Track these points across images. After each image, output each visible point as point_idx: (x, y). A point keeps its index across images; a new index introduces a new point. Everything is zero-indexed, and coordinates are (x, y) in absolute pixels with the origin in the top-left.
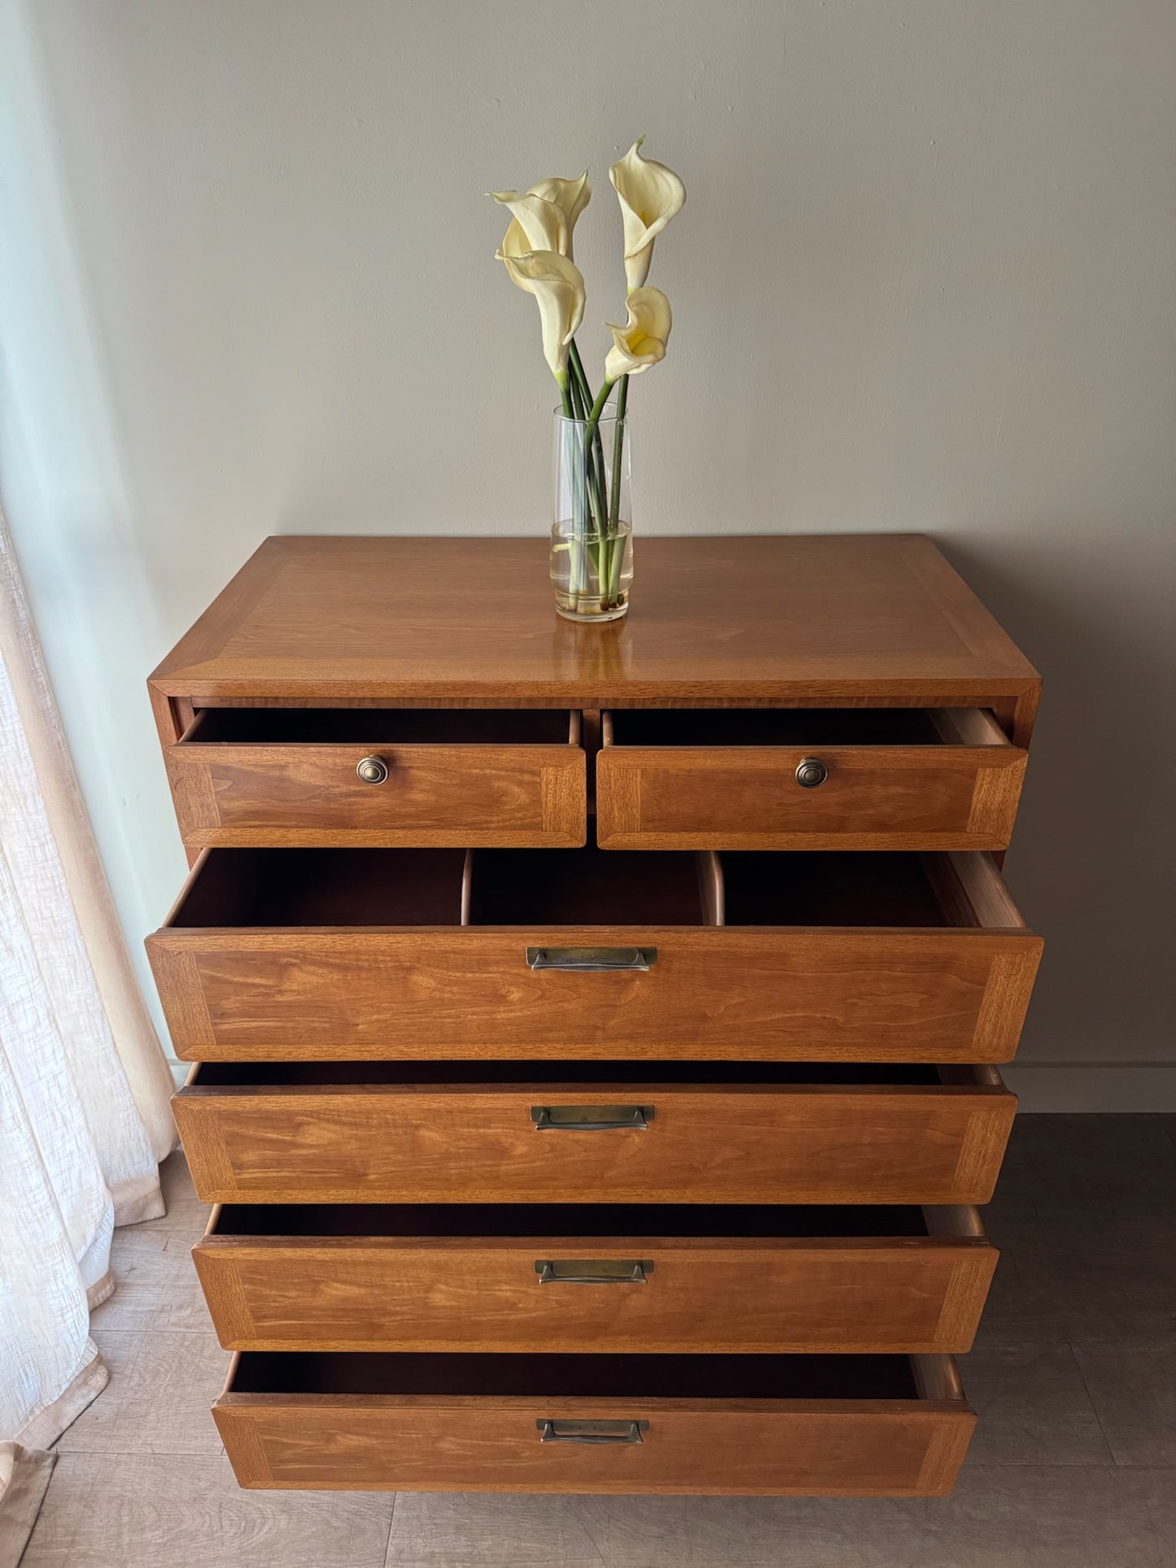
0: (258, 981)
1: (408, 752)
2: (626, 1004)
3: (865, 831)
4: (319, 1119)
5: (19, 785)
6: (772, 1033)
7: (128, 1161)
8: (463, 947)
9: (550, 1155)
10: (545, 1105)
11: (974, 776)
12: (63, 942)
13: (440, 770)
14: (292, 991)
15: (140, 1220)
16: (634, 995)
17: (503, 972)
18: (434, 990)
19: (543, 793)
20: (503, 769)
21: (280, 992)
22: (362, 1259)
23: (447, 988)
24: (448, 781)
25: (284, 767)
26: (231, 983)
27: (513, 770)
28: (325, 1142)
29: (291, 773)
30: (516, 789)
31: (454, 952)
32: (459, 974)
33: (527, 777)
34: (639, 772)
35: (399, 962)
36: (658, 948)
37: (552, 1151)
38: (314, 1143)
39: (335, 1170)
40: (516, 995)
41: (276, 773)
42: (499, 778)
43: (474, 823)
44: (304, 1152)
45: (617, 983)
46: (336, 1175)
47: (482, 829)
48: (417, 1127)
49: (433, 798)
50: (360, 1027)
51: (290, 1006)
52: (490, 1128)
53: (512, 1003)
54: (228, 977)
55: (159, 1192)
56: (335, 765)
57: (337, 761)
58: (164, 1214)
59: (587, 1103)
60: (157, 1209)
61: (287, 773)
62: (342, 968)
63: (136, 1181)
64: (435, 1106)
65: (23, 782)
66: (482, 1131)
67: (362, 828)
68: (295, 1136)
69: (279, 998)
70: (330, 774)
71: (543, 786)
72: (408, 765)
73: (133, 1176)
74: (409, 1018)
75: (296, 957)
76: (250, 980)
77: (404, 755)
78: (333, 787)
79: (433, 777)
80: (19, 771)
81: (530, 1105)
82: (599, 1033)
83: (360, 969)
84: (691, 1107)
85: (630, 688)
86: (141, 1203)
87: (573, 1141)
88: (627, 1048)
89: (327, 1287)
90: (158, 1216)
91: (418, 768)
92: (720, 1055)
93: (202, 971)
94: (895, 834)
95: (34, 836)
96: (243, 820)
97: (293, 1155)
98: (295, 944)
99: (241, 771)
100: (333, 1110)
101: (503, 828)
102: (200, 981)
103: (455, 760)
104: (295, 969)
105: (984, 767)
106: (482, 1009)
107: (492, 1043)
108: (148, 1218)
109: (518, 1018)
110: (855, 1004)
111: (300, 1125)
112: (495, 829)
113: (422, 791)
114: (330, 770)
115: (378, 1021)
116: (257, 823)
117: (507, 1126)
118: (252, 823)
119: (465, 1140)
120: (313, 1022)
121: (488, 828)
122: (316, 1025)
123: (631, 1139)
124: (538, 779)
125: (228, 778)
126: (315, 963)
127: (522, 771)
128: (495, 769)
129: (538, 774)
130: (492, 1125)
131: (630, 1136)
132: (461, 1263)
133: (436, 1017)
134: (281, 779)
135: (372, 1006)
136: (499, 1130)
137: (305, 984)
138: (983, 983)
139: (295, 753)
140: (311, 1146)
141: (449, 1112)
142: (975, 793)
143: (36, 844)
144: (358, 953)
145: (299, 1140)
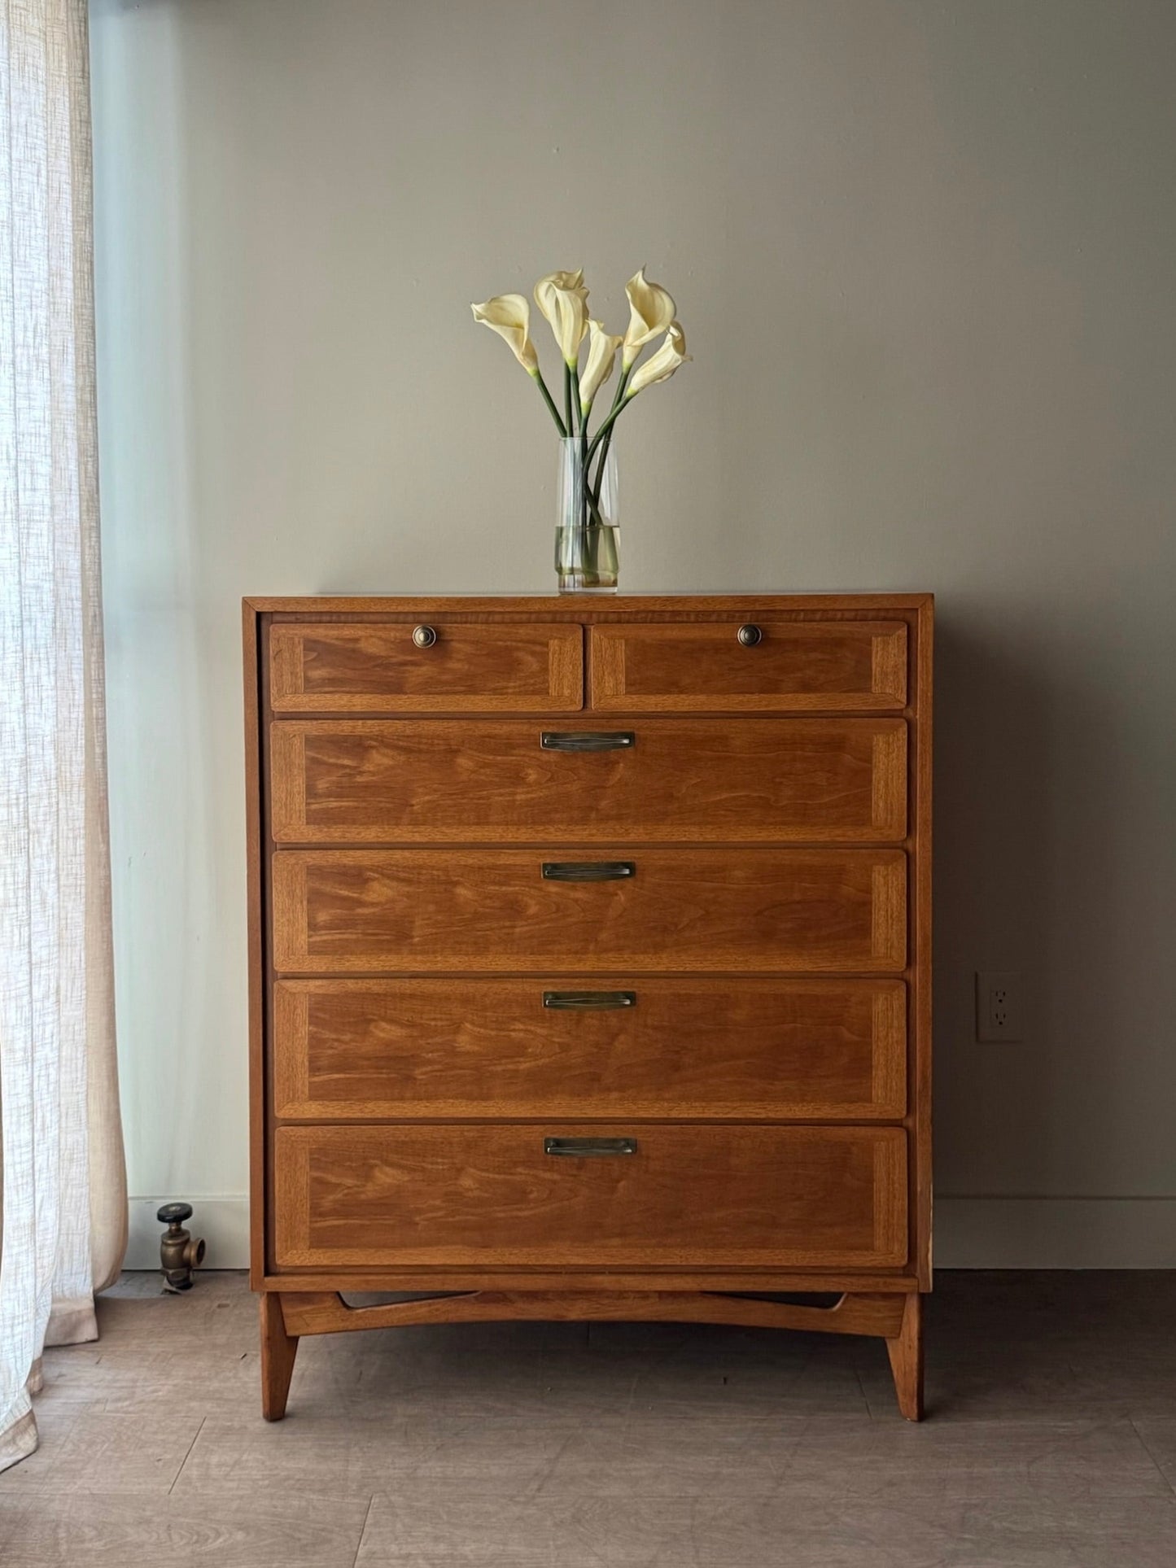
0: (346, 762)
1: (450, 627)
2: (613, 786)
3: (795, 692)
4: (383, 874)
5: (71, 772)
6: (723, 812)
7: (66, 1266)
8: (496, 731)
9: (554, 916)
10: (552, 862)
11: (870, 643)
12: (69, 948)
13: (472, 642)
14: (369, 772)
15: (68, 1341)
16: (619, 777)
17: (524, 756)
18: (473, 772)
19: (550, 662)
20: (521, 641)
21: (361, 773)
22: (408, 991)
23: (482, 771)
24: (478, 652)
25: (356, 640)
26: (325, 763)
27: (529, 642)
28: (383, 899)
29: (362, 645)
30: (530, 658)
31: (489, 737)
32: (491, 757)
33: (538, 648)
34: (623, 641)
35: (449, 745)
36: (636, 732)
37: (558, 910)
38: (375, 901)
39: (388, 932)
40: (532, 776)
41: (351, 645)
42: (518, 649)
43: (495, 689)
44: (366, 911)
45: (606, 765)
46: (388, 937)
47: (502, 694)
48: (457, 883)
49: (466, 667)
50: (415, 808)
51: (366, 787)
52: (510, 885)
53: (530, 785)
54: (325, 758)
55: (92, 1313)
56: (396, 638)
57: (398, 634)
58: (95, 1336)
59: (584, 860)
60: (89, 1331)
61: (358, 646)
62: (408, 750)
63: (69, 1300)
64: (470, 861)
65: (73, 770)
66: (504, 888)
67: (411, 693)
68: (361, 893)
69: (359, 779)
70: (392, 646)
71: (550, 654)
72: (450, 638)
73: (67, 1293)
74: (452, 799)
75: (376, 740)
76: (340, 762)
77: (448, 630)
78: (391, 657)
79: (468, 648)
80: (74, 759)
81: (542, 861)
82: (593, 815)
83: (420, 751)
84: (662, 863)
85: (618, 602)
86: (74, 1318)
87: (573, 900)
88: (614, 829)
89: (376, 1027)
90: (89, 1338)
91: (459, 641)
92: (685, 836)
93: (308, 753)
94: (819, 695)
95: (71, 827)
96: (320, 686)
97: (358, 915)
98: (377, 728)
99: (325, 643)
100: (393, 865)
101: (520, 693)
102: (304, 762)
103: (485, 634)
104: (374, 752)
105: (877, 636)
106: (507, 790)
107: (513, 825)
108: (78, 1341)
109: (533, 799)
110: (781, 783)
111: (367, 880)
112: (511, 694)
113: (459, 660)
114: (392, 642)
115: (429, 802)
116: (331, 689)
117: (524, 883)
118: (327, 689)
119: (491, 898)
120: (380, 802)
121: (507, 693)
122: (382, 805)
123: (616, 898)
124: (546, 649)
125: (314, 651)
126: (387, 746)
127: (534, 642)
128: (515, 641)
129: (547, 645)
130: (512, 882)
131: (617, 894)
132: (485, 995)
133: (472, 799)
134: (354, 651)
135: (425, 787)
136: (517, 888)
137: (379, 765)
138: (869, 761)
139: (367, 628)
140: (373, 904)
141: (480, 868)
142: (873, 658)
143: (71, 835)
144: (420, 736)
145: (366, 898)
